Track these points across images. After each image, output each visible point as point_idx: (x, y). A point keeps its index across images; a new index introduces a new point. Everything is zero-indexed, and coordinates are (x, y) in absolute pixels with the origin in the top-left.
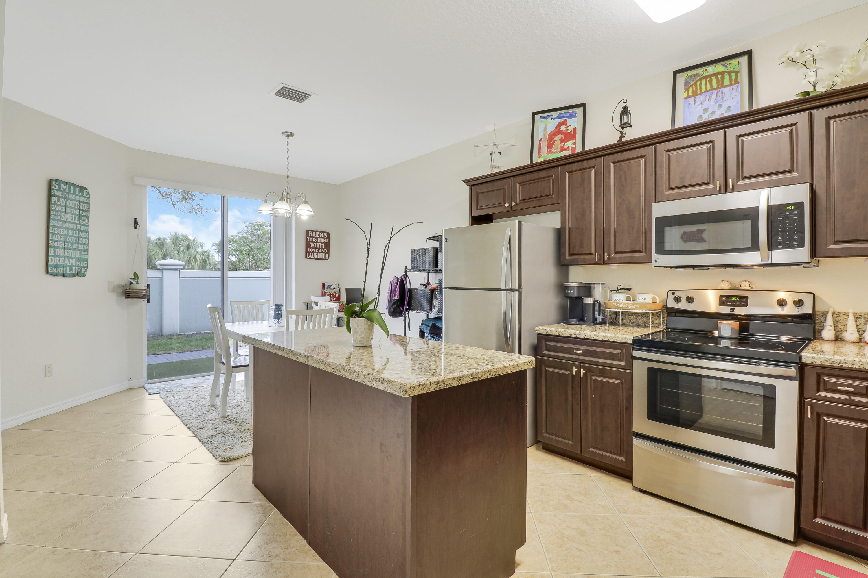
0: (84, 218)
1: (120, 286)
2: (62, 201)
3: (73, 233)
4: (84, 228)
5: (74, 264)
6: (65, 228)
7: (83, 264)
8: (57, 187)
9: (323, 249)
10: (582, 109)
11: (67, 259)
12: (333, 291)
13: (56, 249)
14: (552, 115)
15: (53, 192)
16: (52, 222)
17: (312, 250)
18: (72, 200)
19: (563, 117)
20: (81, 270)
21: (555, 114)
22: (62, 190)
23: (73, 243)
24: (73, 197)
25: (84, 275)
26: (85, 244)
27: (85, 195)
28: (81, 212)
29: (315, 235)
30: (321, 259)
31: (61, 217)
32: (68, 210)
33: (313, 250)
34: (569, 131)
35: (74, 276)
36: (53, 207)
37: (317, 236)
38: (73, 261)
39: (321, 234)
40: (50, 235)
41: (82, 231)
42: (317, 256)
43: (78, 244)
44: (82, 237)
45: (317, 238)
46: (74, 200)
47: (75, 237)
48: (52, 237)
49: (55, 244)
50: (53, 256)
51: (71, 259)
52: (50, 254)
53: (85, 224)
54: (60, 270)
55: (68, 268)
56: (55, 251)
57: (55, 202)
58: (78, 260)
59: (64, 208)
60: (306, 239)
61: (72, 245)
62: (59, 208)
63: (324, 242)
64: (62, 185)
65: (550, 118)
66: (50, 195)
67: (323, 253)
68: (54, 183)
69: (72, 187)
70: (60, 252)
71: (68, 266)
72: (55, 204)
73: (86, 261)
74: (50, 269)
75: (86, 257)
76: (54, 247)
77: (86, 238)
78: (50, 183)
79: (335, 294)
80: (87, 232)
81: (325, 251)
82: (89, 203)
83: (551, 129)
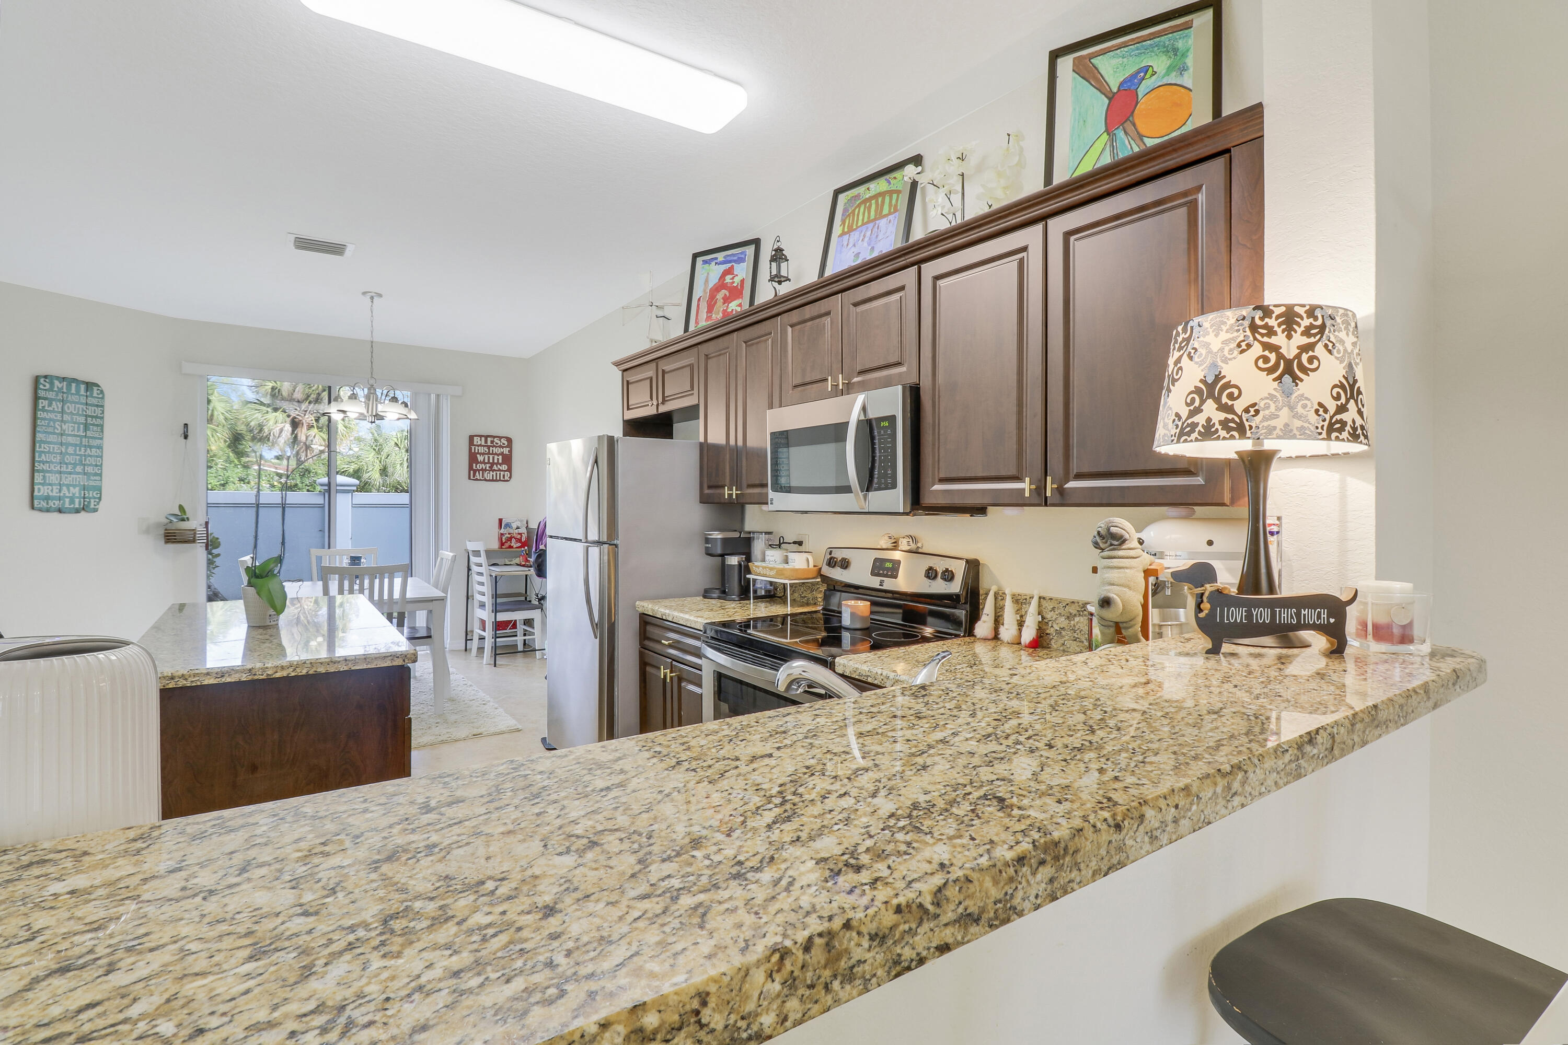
0: (95, 428)
1: (158, 525)
2: (56, 406)
3: (75, 451)
4: (95, 443)
5: (77, 495)
6: (61, 444)
7: (92, 494)
8: (48, 386)
9: (501, 464)
10: (753, 247)
11: (64, 488)
12: (517, 531)
13: (47, 475)
14: (716, 258)
15: (41, 393)
16: (39, 436)
17: (480, 466)
18: (72, 402)
19: (730, 262)
20: (89, 502)
21: (720, 256)
22: (56, 389)
23: (75, 465)
24: (75, 398)
25: (95, 510)
26: (96, 465)
27: (95, 395)
28: (89, 419)
29: (486, 442)
30: (496, 480)
31: (55, 428)
32: (66, 417)
33: (483, 466)
34: (735, 285)
35: (77, 511)
36: (40, 414)
37: (489, 443)
38: (76, 491)
39: (496, 440)
40: (37, 454)
41: (91, 447)
42: (488, 475)
43: (84, 465)
44: (90, 456)
45: (489, 447)
46: (77, 403)
47: (78, 455)
48: (40, 457)
49: (46, 467)
50: (40, 484)
51: (71, 488)
52: (36, 481)
53: (97, 435)
54: (54, 504)
55: (67, 500)
56: (44, 477)
57: (43, 407)
58: (84, 488)
59: (59, 416)
60: (470, 449)
61: (74, 468)
62: (52, 416)
63: (502, 454)
64: (56, 383)
65: (713, 263)
66: (36, 398)
67: (499, 470)
68: (42, 380)
69: (74, 385)
70: (53, 478)
71: (67, 497)
72: (43, 410)
73: (99, 489)
74: (36, 502)
75: (98, 483)
76: (43, 471)
77: (97, 457)
78: (37, 379)
79: (519, 537)
80: (100, 447)
81: (505, 467)
82: (102, 406)
83: (714, 280)
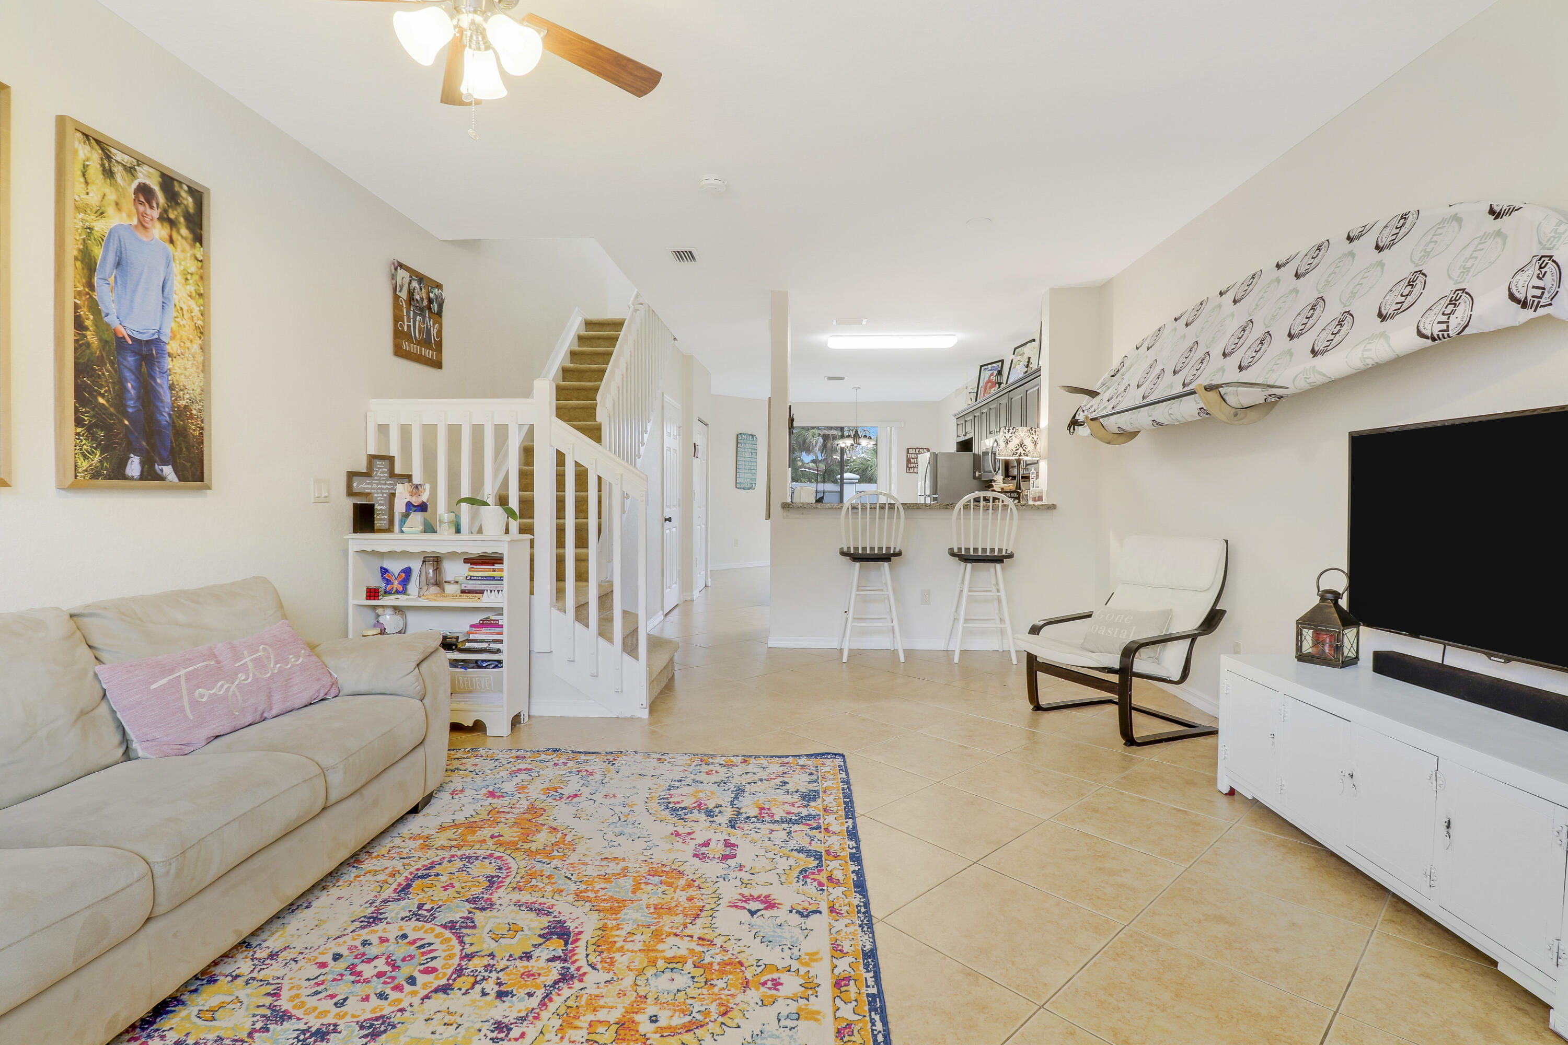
0: (752, 453)
2: (743, 445)
3: (748, 464)
4: (755, 460)
5: (749, 483)
6: (745, 461)
7: (754, 482)
8: (740, 437)
10: (1001, 363)
11: (745, 480)
15: (739, 441)
16: (738, 455)
17: (912, 465)
19: (993, 370)
20: (751, 486)
22: (743, 438)
24: (748, 442)
25: (755, 488)
26: (753, 470)
27: (753, 440)
28: (752, 450)
31: (742, 454)
32: (746, 450)
33: (914, 465)
35: (749, 490)
36: (738, 448)
37: (917, 452)
39: (921, 450)
40: (737, 466)
41: (751, 461)
45: (917, 454)
46: (749, 444)
47: (749, 466)
48: (738, 468)
49: (740, 471)
51: (747, 480)
52: (737, 478)
53: (752, 456)
54: (742, 486)
55: (746, 485)
56: (739, 475)
58: (751, 479)
59: (744, 449)
60: (907, 456)
61: (748, 471)
62: (741, 449)
64: (743, 436)
66: (737, 443)
68: (738, 436)
69: (748, 437)
70: (742, 476)
71: (746, 483)
72: (739, 446)
73: (756, 480)
74: (737, 485)
75: (755, 477)
76: (739, 473)
77: (753, 466)
80: (755, 463)
82: (757, 445)
83: (987, 379)
